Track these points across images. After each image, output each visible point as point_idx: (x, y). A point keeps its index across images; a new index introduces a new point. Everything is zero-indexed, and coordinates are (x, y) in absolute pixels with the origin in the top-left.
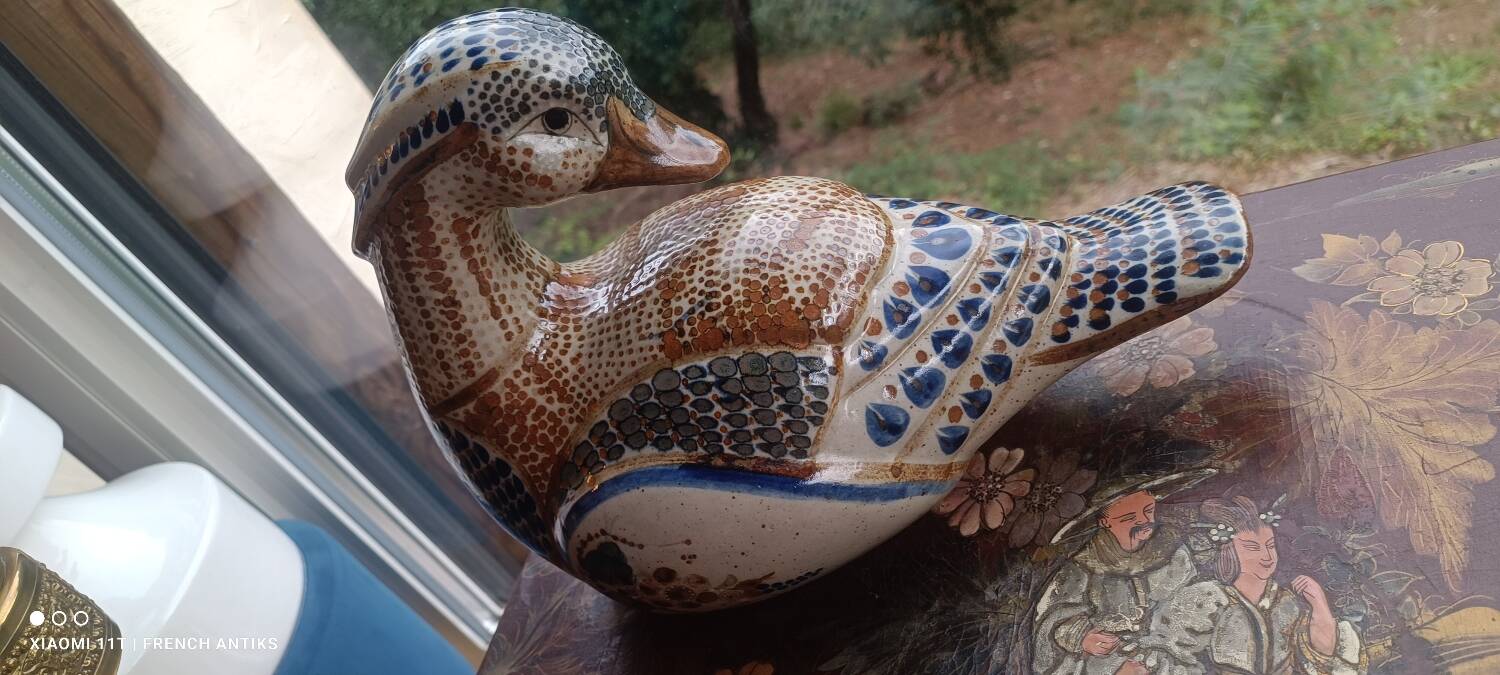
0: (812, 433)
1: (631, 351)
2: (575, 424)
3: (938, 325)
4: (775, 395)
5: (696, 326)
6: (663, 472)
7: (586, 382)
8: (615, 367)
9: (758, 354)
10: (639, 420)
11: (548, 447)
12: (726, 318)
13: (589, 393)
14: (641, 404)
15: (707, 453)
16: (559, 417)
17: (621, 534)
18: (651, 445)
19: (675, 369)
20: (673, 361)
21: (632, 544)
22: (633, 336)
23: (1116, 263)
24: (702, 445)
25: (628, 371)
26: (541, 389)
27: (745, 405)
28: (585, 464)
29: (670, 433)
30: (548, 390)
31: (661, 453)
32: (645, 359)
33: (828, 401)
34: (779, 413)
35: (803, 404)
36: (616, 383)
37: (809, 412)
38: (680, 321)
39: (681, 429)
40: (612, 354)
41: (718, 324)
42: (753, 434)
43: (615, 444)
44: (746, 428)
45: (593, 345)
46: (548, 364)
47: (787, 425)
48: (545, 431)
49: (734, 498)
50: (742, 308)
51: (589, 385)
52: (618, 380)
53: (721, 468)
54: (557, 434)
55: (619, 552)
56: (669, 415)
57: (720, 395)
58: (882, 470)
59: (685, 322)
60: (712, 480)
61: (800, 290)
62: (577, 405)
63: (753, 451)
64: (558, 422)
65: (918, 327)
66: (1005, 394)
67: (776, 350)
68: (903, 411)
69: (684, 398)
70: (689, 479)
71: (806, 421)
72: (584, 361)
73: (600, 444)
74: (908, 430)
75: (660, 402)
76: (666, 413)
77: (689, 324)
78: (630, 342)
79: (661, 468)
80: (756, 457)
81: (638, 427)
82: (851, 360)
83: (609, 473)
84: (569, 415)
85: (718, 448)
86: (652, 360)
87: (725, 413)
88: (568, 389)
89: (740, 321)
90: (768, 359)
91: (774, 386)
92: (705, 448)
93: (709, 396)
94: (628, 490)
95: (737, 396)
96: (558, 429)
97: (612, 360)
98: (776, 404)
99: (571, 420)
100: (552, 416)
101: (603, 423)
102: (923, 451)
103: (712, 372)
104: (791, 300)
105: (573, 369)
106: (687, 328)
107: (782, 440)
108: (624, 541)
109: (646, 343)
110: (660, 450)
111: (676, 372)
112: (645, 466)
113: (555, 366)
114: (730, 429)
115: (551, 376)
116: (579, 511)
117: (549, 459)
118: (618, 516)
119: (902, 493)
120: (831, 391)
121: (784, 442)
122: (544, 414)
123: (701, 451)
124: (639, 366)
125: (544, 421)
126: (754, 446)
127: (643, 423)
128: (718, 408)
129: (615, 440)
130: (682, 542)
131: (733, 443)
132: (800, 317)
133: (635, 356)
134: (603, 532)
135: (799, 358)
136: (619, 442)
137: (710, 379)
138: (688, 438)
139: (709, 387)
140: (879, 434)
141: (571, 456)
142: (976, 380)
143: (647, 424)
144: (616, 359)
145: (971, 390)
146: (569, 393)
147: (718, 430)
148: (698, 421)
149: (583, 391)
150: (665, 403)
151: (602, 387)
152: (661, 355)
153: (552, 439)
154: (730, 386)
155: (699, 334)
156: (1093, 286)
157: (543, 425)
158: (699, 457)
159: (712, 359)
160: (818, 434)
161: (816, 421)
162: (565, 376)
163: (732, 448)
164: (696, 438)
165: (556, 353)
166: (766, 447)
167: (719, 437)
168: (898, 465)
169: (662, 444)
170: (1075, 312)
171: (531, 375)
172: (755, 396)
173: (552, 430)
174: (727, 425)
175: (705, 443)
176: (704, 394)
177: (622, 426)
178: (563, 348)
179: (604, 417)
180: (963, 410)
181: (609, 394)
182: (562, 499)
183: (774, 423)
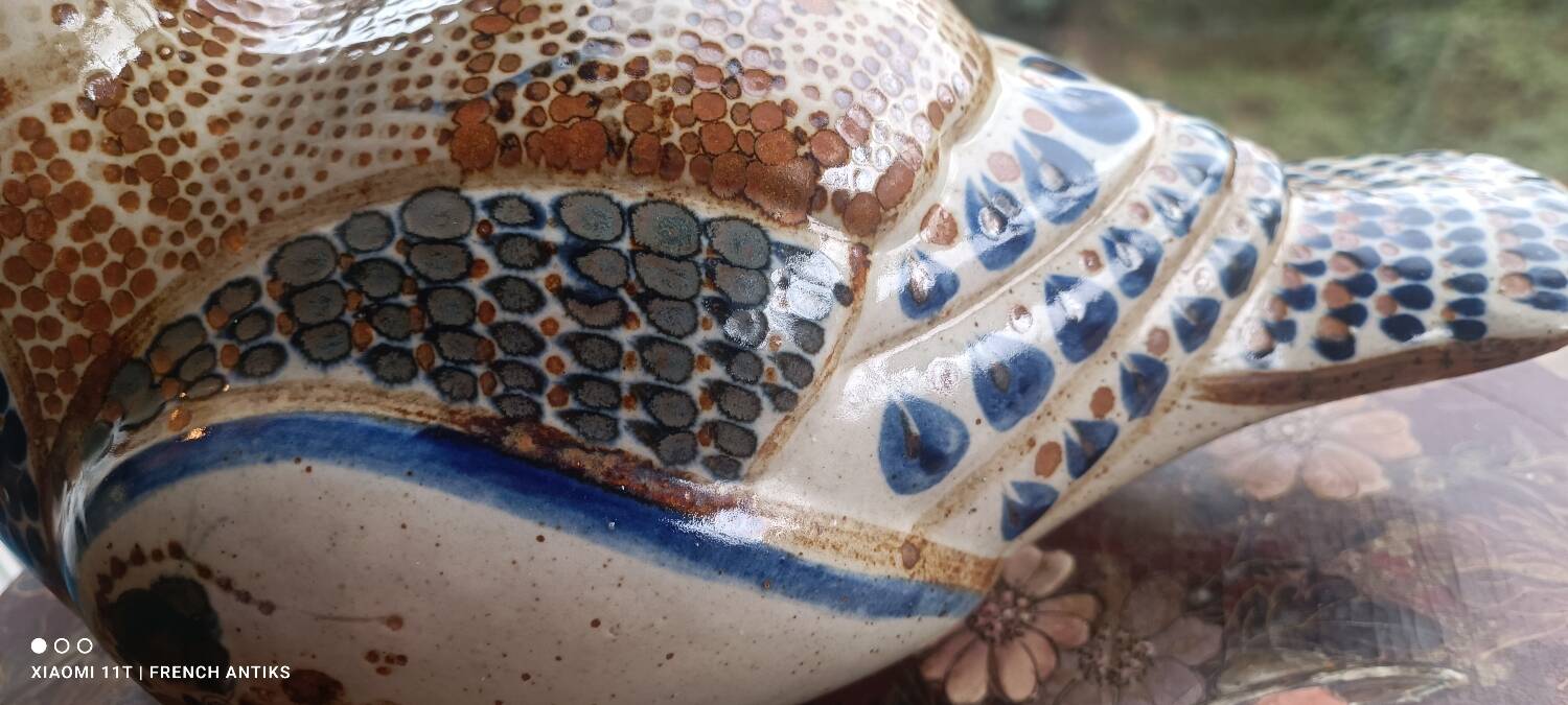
0: (765, 424)
1: (366, 130)
2: (177, 271)
3: (1061, 262)
4: (703, 313)
5: (545, 104)
6: (372, 434)
7: (234, 182)
8: (316, 159)
9: (684, 209)
10: (345, 294)
11: (93, 311)
12: (624, 104)
13: (234, 205)
14: (359, 258)
15: (499, 415)
16: (140, 244)
17: (222, 566)
18: (359, 362)
19: (467, 193)
20: (466, 172)
21: (245, 597)
22: (382, 94)
23: (1375, 244)
24: (489, 392)
25: (344, 173)
26: (115, 167)
27: (625, 319)
28: (174, 374)
29: (415, 342)
30: (131, 175)
31: (381, 386)
32: (397, 154)
33: (817, 361)
34: (701, 358)
35: (764, 349)
36: (308, 195)
37: (771, 373)
38: (510, 86)
39: (444, 340)
40: (315, 128)
41: (603, 114)
42: (625, 393)
43: (265, 340)
44: (613, 375)
45: (275, 101)
46: (149, 116)
47: (715, 391)
48: (97, 272)
49: (541, 539)
50: (669, 93)
51: (239, 189)
52: (315, 189)
53: (525, 459)
54: (125, 286)
55: (207, 609)
56: (423, 298)
57: (568, 279)
58: (886, 545)
59: (521, 90)
60: (498, 483)
61: (813, 91)
62: (195, 226)
63: (616, 434)
64: (134, 255)
65: (1026, 255)
66: (1133, 441)
67: (730, 211)
68: (960, 425)
69: (474, 266)
70: (437, 466)
71: (758, 390)
72: (240, 133)
73: (229, 332)
74: (955, 471)
75: (409, 262)
76: (416, 291)
77: (529, 95)
78: (369, 108)
79: (368, 422)
80: (619, 452)
81: (333, 312)
82: (885, 284)
83: (234, 406)
84: (170, 247)
85: (529, 410)
86: (413, 159)
87: (568, 326)
88: (182, 185)
89: (658, 120)
90: (704, 227)
91: (707, 292)
92: (496, 401)
93: (539, 277)
94: (269, 460)
95: (611, 294)
96: (130, 274)
97: (311, 141)
98: (701, 335)
99: (170, 260)
100: (123, 238)
101: (249, 283)
102: (970, 522)
103: (559, 221)
104: (787, 108)
105: (208, 143)
106: (522, 105)
107: (692, 424)
108: (226, 585)
109: (413, 118)
110: (380, 378)
111: (468, 201)
112: (330, 408)
113: (167, 124)
114: (572, 367)
115: (148, 144)
116: (132, 479)
117: (89, 341)
118: (223, 519)
119: (907, 606)
120: (830, 339)
121: (696, 429)
122: (104, 229)
123: (484, 404)
124: (376, 167)
125: (98, 246)
126: (622, 425)
127: (353, 303)
128: (554, 309)
129: (268, 331)
130: (381, 619)
131: (571, 404)
132: (803, 150)
133: (370, 143)
134: (177, 551)
135: (778, 245)
136: (277, 337)
137: (553, 235)
138: (459, 367)
139: (544, 252)
140: (900, 466)
141: (146, 346)
142: (1103, 399)
143: (360, 309)
144: (324, 142)
145: (1087, 415)
146: (182, 194)
147: (540, 362)
148: (495, 329)
149: (220, 199)
150: (422, 267)
151: (269, 197)
152: (441, 153)
153: (108, 293)
154: (596, 264)
155: (549, 124)
156: (1331, 275)
157: (95, 255)
158: (476, 420)
159: (570, 190)
160: (777, 431)
161: (780, 400)
162: (184, 153)
163: (569, 417)
164: (479, 370)
165: (176, 96)
166: (650, 434)
167: (539, 381)
168: (916, 542)
169: (390, 365)
170: (1293, 315)
171: (97, 128)
172: (656, 304)
173: (115, 273)
174: (566, 358)
175: (499, 389)
176: (527, 268)
177: (297, 300)
178: (197, 89)
179: (257, 269)
180: (1064, 456)
181: (284, 218)
182: (96, 440)
183: (686, 378)
